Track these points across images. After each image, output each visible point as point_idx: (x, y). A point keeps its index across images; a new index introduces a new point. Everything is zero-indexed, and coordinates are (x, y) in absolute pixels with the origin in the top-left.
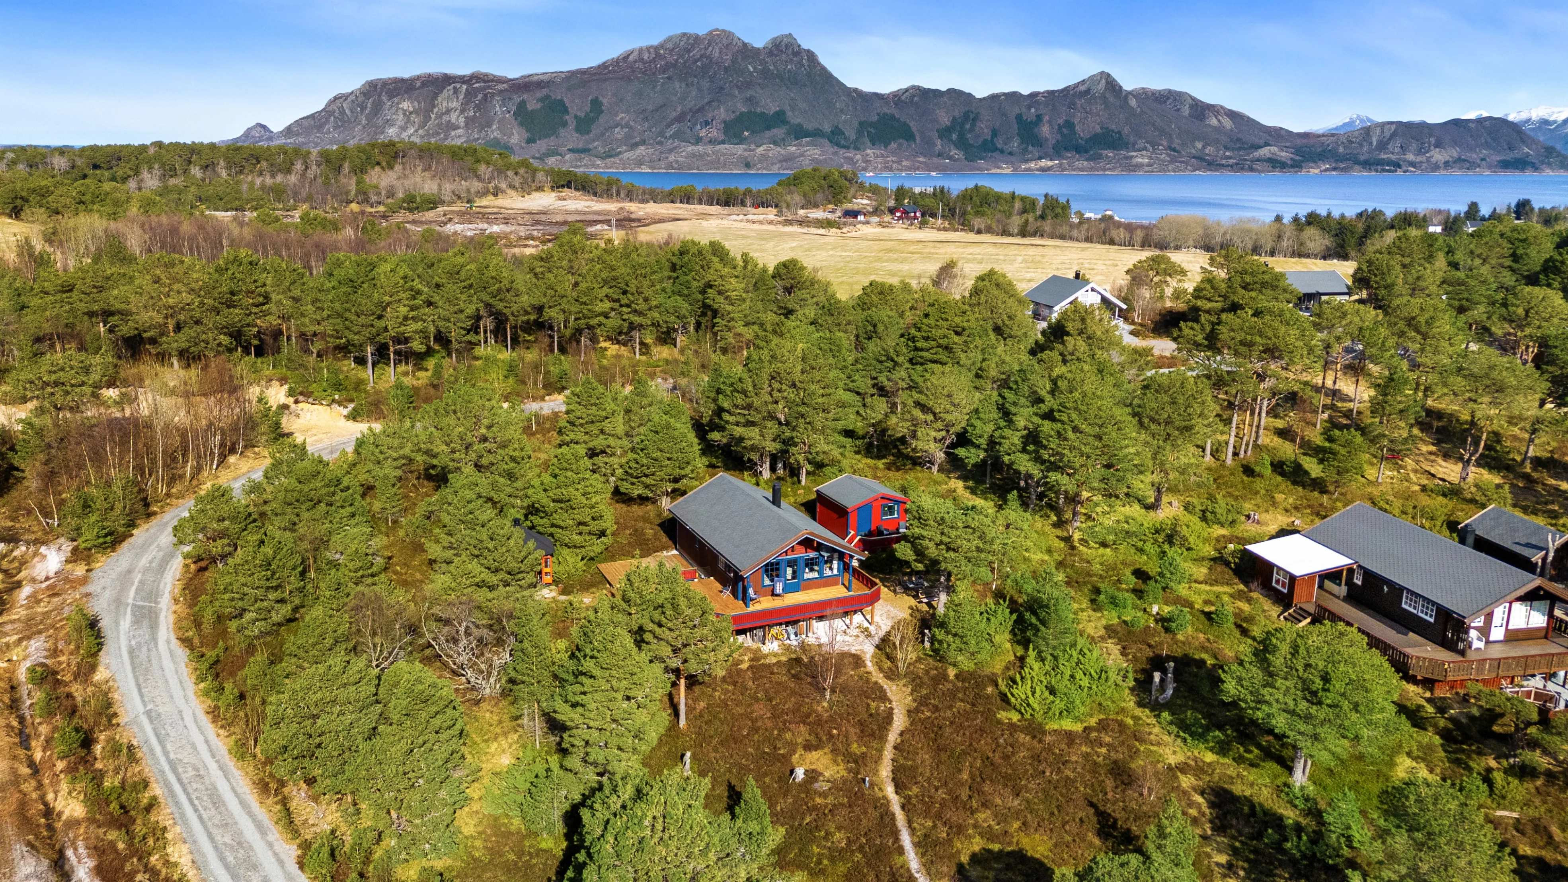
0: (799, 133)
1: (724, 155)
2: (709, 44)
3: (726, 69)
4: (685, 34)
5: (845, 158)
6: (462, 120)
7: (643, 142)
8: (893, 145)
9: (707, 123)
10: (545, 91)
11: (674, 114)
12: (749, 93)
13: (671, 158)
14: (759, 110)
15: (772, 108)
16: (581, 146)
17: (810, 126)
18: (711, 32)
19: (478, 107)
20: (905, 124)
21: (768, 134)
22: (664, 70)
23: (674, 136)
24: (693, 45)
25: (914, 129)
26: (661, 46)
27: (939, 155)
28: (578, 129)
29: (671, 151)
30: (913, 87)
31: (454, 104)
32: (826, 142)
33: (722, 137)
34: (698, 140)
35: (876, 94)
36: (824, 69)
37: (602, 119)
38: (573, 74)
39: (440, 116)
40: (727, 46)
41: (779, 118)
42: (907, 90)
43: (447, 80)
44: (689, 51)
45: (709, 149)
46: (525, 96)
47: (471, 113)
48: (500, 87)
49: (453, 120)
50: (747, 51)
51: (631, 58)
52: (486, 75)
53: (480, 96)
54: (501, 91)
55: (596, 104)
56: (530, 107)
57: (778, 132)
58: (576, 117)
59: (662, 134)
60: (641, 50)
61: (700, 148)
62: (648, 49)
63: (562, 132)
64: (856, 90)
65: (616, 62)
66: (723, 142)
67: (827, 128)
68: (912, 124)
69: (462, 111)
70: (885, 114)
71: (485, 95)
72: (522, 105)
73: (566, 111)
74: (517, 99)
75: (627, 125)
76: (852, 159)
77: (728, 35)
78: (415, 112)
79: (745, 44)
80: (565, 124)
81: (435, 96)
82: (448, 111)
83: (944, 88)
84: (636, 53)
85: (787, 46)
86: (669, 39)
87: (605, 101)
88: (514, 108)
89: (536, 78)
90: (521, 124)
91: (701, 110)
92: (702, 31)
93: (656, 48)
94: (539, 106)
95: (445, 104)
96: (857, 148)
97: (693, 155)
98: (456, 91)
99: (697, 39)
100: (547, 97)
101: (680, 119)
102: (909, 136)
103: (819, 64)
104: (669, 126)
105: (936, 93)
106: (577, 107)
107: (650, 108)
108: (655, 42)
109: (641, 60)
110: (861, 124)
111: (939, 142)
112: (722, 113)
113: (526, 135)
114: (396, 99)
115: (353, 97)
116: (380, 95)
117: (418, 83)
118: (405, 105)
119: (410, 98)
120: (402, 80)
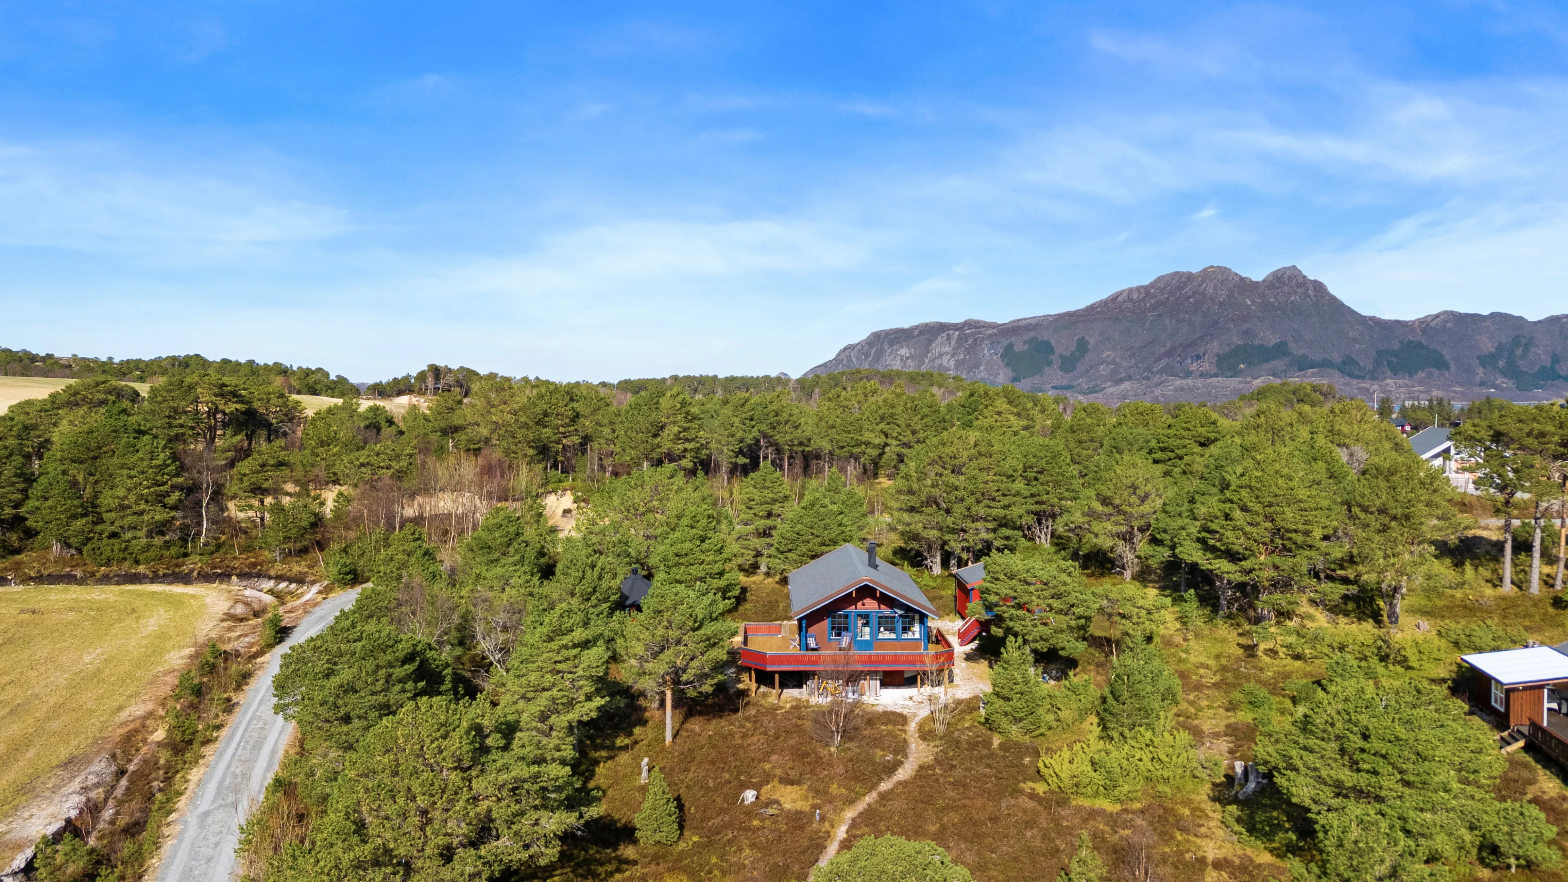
0: (1303, 364)
1: (1215, 387)
2: (1203, 281)
3: (1221, 304)
4: (1177, 273)
5: (1359, 388)
6: (952, 363)
7: (1129, 378)
8: (1421, 375)
9: (1198, 357)
10: (1032, 334)
11: (1162, 350)
12: (1246, 326)
13: (1158, 392)
14: (1257, 342)
15: (1273, 340)
16: (1065, 383)
17: (1316, 357)
18: (1205, 270)
19: (967, 351)
20: (1435, 351)
21: (1266, 366)
22: (1153, 308)
23: (1161, 372)
24: (1185, 283)
25: (1447, 357)
26: (1152, 285)
27: (1482, 384)
28: (1063, 368)
29: (1159, 384)
30: (1446, 313)
31: (947, 349)
32: (1337, 373)
33: (1214, 370)
34: (1188, 374)
35: (1398, 322)
36: (1334, 299)
37: (1087, 358)
38: (1060, 316)
39: (933, 360)
40: (1222, 282)
41: (1280, 350)
42: (1437, 316)
43: (941, 328)
44: (1181, 289)
45: (1200, 382)
46: (1013, 339)
47: (962, 357)
48: (990, 331)
49: (945, 364)
50: (1245, 285)
51: (1120, 299)
52: (978, 322)
53: (970, 341)
54: (991, 336)
55: (1082, 345)
56: (1017, 349)
57: (1279, 364)
58: (1061, 356)
59: (1149, 369)
60: (1130, 290)
61: (1190, 381)
62: (1138, 289)
63: (1047, 371)
64: (1372, 319)
65: (1104, 303)
66: (1216, 375)
67: (1337, 358)
68: (1444, 352)
69: (953, 355)
70: (1410, 342)
71: (976, 340)
72: (1010, 346)
73: (1051, 351)
74: (1005, 342)
75: (1113, 362)
76: (1368, 390)
77: (1224, 271)
78: (912, 357)
79: (1242, 279)
80: (1049, 363)
81: (930, 342)
82: (941, 355)
83: (1485, 313)
84: (1125, 294)
85: (1290, 278)
86: (1160, 279)
87: (1091, 341)
88: (1002, 350)
89: (1024, 322)
90: (1007, 365)
91: (1192, 344)
92: (1195, 269)
93: (1146, 288)
94: (1026, 347)
95: (938, 350)
96: (1373, 378)
97: (1182, 389)
98: (949, 337)
99: (1190, 276)
100: (1034, 339)
101: (1169, 354)
102: (1441, 364)
103: (1328, 294)
104: (1158, 360)
105: (1476, 318)
106: (1063, 345)
107: (1137, 344)
108: (1146, 282)
109: (1130, 300)
110: (1379, 353)
111: (1480, 371)
112: (1215, 347)
113: (1011, 374)
114: (895, 347)
115: (859, 347)
116: (882, 344)
117: (916, 332)
118: (903, 352)
119: (907, 346)
120: (903, 330)
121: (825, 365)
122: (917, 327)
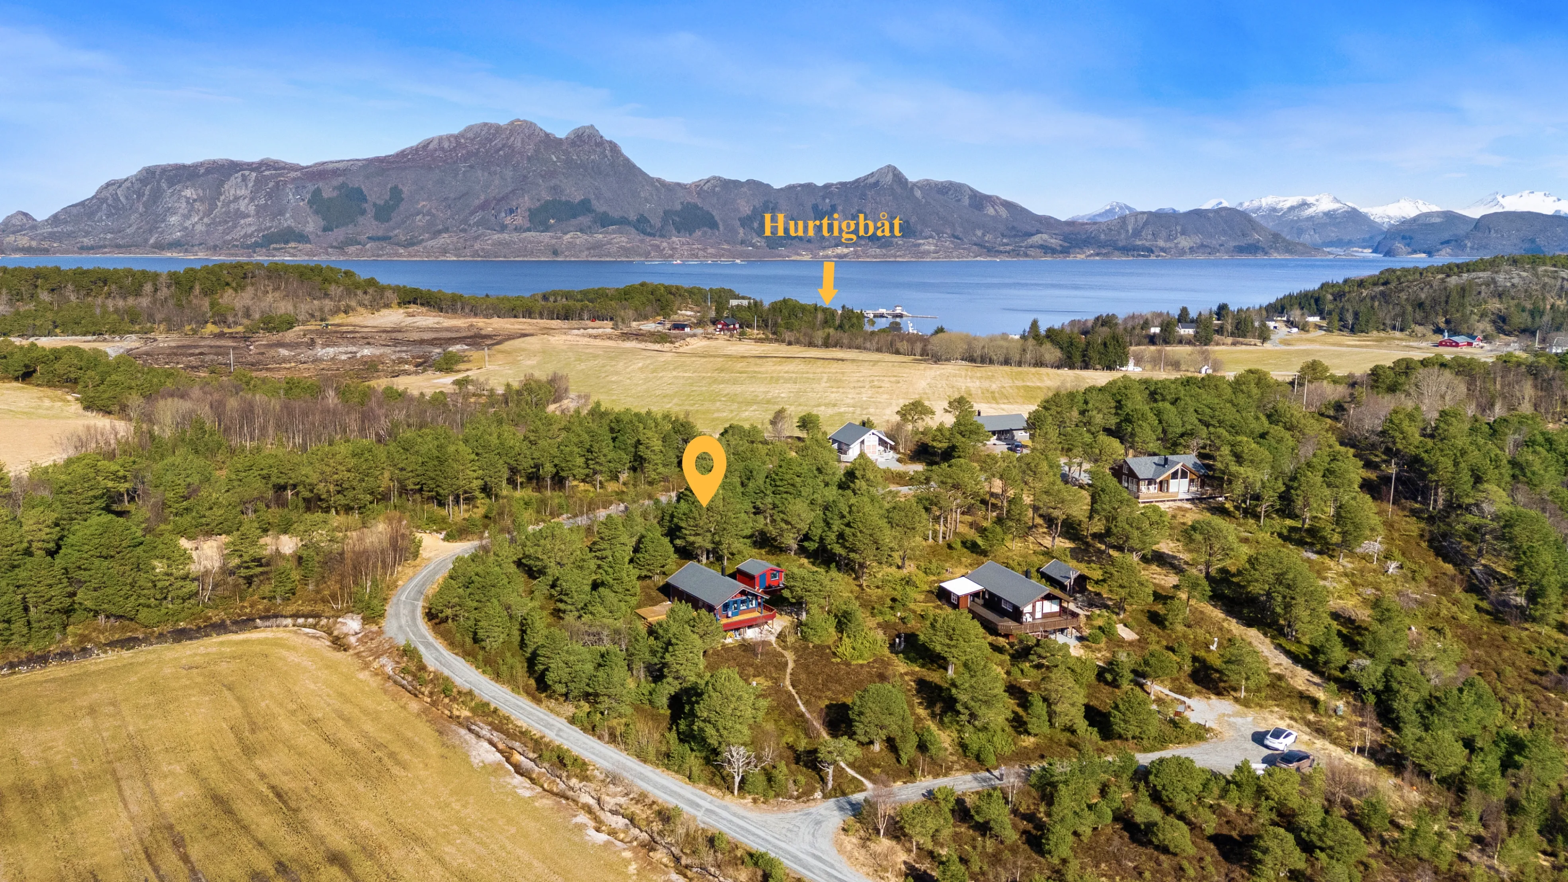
0: (604, 221)
1: (531, 242)
2: (511, 134)
3: (529, 159)
4: (485, 124)
5: (651, 245)
6: (252, 209)
7: (446, 230)
8: (698, 233)
9: (511, 211)
10: (341, 179)
11: (477, 202)
12: (553, 182)
13: (477, 246)
14: (563, 198)
15: (578, 197)
16: (380, 233)
17: (615, 214)
18: (512, 123)
19: (269, 196)
20: (708, 213)
21: (574, 222)
22: (465, 159)
23: (478, 224)
24: (494, 135)
25: (717, 218)
26: (461, 135)
27: (743, 242)
28: (377, 217)
29: (476, 238)
30: (714, 178)
31: (242, 192)
32: (633, 230)
33: (527, 225)
34: (503, 228)
35: (679, 184)
36: (627, 160)
37: (402, 207)
38: (370, 162)
39: (227, 204)
40: (529, 137)
41: (585, 207)
42: (708, 181)
43: (233, 167)
44: (491, 141)
45: (515, 236)
46: (321, 184)
47: (263, 202)
48: (293, 175)
49: (242, 208)
50: (549, 142)
51: (431, 147)
52: (276, 162)
53: (271, 184)
54: (294, 180)
55: (396, 193)
56: (325, 195)
57: (585, 220)
58: (375, 205)
59: (465, 221)
60: (441, 139)
61: (506, 236)
62: (449, 138)
63: (361, 220)
64: (659, 180)
65: (415, 150)
66: (529, 230)
67: (633, 217)
68: (714, 214)
69: (252, 200)
70: (688, 203)
71: (277, 183)
72: (317, 193)
73: (365, 200)
74: (311, 187)
75: (429, 213)
76: (658, 247)
77: (531, 125)
78: (201, 199)
79: (547, 135)
80: (363, 212)
81: (221, 183)
82: (236, 199)
83: (743, 180)
84: (436, 142)
85: (589, 136)
86: (469, 129)
87: (405, 189)
88: (308, 196)
89: (331, 166)
90: (317, 212)
91: (505, 198)
92: (503, 122)
93: (456, 137)
94: (335, 194)
95: (232, 192)
96: (662, 236)
97: (500, 243)
98: (244, 179)
99: (498, 129)
100: (343, 186)
101: (483, 207)
102: (713, 225)
103: (622, 155)
104: (472, 213)
105: (736, 184)
106: (376, 194)
107: (452, 196)
108: (456, 131)
109: (442, 149)
110: (666, 212)
111: (741, 231)
112: (526, 202)
113: (322, 223)
114: (178, 187)
115: (128, 184)
116: (159, 182)
117: (202, 171)
118: (188, 193)
119: (193, 186)
120: (184, 167)
121: (82, 204)
122: (202, 164)
